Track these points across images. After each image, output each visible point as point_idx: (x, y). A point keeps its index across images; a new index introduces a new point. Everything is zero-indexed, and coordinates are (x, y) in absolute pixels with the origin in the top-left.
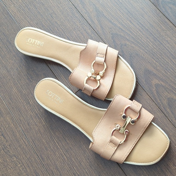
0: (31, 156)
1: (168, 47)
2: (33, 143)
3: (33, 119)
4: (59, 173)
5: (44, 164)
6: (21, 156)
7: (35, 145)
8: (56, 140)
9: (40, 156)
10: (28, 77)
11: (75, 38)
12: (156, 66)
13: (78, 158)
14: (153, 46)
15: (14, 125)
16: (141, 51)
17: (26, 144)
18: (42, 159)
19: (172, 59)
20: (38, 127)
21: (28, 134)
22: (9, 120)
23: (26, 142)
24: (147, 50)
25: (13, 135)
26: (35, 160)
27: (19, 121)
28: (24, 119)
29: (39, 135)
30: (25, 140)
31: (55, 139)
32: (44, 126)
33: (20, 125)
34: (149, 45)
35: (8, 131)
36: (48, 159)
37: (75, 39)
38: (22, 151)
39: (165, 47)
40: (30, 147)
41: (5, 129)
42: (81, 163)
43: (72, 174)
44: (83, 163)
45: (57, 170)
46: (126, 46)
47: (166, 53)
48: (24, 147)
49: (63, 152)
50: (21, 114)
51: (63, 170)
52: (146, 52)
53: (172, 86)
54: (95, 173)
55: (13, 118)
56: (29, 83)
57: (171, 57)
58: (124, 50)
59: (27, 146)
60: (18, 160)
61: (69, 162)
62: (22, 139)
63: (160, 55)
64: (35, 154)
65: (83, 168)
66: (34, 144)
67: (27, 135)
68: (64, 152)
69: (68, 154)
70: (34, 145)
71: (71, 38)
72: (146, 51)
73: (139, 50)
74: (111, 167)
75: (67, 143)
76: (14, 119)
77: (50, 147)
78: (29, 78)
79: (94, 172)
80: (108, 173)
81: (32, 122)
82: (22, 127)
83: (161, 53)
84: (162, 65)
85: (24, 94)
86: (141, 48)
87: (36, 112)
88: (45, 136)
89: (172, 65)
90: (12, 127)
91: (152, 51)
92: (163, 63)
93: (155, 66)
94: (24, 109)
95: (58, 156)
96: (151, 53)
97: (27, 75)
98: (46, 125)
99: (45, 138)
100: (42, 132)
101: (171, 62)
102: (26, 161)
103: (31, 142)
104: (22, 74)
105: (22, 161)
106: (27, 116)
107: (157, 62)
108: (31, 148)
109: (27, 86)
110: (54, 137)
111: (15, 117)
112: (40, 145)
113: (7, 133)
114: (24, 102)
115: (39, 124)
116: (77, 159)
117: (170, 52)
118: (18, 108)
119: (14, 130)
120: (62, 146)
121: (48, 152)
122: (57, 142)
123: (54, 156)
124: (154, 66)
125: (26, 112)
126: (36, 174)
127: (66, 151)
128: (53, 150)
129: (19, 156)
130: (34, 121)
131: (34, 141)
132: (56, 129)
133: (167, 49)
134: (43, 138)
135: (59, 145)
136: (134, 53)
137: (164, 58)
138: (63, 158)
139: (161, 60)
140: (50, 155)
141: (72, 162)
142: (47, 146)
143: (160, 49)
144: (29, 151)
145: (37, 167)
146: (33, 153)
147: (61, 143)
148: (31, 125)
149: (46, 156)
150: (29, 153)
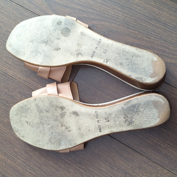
1: (140, 10)
2: (40, 170)
7: (44, 171)
10: (2, 103)
12: (136, 35)
14: (124, 16)
15: (11, 160)
16: (113, 25)
17: (33, 174)
19: (149, 21)
21: (30, 163)
22: (3, 157)
24: (119, 22)
25: (15, 171)
27: (15, 153)
28: (19, 149)
30: (31, 171)
33: (18, 157)
34: (119, 16)
35: (7, 169)
39: (137, 12)
40: (38, 176)
41: (3, 169)
42: (101, 169)
44: (102, 168)
46: (94, 26)
47: (141, 17)
49: (77, 166)
50: (13, 145)
52: (119, 25)
53: (162, 50)
54: (120, 173)
55: (7, 153)
56: (7, 109)
57: (147, 20)
61: (88, 173)
62: (27, 171)
63: (135, 22)
65: (105, 173)
66: (42, 170)
68: (78, 165)
69: (83, 165)
70: (42, 172)
72: (119, 23)
73: (110, 25)
74: (133, 160)
76: (8, 154)
77: (60, 166)
78: (4, 104)
79: (118, 173)
80: (134, 167)
82: (20, 159)
83: (135, 20)
84: (142, 32)
85: (7, 122)
86: (112, 22)
88: (50, 157)
89: (152, 27)
90: (10, 163)
91: (125, 21)
92: (141, 30)
93: (134, 35)
94: (15, 139)
95: (73, 172)
96: (124, 24)
99: (51, 160)
101: (149, 25)
103: (38, 170)
106: (21, 145)
107: (134, 30)
109: (6, 113)
111: (8, 151)
112: (48, 170)
113: (7, 172)
116: (95, 166)
117: (144, 15)
118: (7, 140)
119: (13, 165)
120: (73, 159)
121: (61, 173)
122: (66, 159)
123: (69, 174)
124: (133, 36)
127: (80, 163)
128: (65, 168)
131: (40, 168)
133: (140, 13)
134: (49, 161)
135: (69, 160)
136: (106, 30)
137: (140, 24)
138: (79, 171)
139: (138, 26)
140: (64, 174)
141: (91, 172)
142: (57, 167)
143: (132, 15)
147: (71, 158)
148: (30, 152)
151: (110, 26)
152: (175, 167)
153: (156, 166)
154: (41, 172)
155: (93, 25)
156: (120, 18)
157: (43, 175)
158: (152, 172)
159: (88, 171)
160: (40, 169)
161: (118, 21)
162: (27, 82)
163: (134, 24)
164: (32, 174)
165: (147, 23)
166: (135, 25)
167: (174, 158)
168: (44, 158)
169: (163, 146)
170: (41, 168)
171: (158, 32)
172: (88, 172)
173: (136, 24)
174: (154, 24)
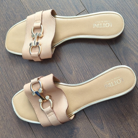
0: (3, 84)
1: (130, 4)
2: (5, 72)
5: (13, 91)
7: (7, 75)
8: (26, 73)
9: (11, 84)
10: (6, 16)
14: (117, 2)
16: (107, 4)
18: (12, 86)
19: (131, 14)
21: (2, 65)
26: (6, 87)
29: (12, 67)
31: (25, 71)
36: (17, 87)
39: (127, 4)
40: (2, 76)
47: (128, 9)
52: (111, 6)
53: (129, 38)
56: (7, 22)
57: (131, 13)
58: (92, 2)
63: (122, 10)
64: (6, 82)
66: (7, 73)
67: (1, 65)
70: (6, 74)
73: (105, 4)
75: (35, 75)
77: (20, 77)
78: (7, 17)
86: (107, 2)
88: (17, 68)
89: (131, 19)
91: (116, 6)
96: (114, 8)
97: (5, 15)
99: (16, 70)
101: (130, 17)
103: (4, 72)
104: (2, 13)
106: (2, 50)
108: (4, 77)
109: (5, 24)
110: (24, 70)
112: (11, 75)
114: (2, 37)
117: (130, 9)
120: (31, 77)
121: (18, 82)
122: (26, 74)
125: (2, 46)
126: (6, 98)
128: (22, 80)
131: (6, 71)
132: (26, 63)
133: (128, 6)
134: (15, 70)
135: (28, 77)
136: (100, 5)
137: (125, 13)
140: (19, 84)
142: (17, 77)
143: (122, 5)
144: (1, 79)
145: (7, 93)
146: (5, 81)
147: (30, 75)
148: (6, 57)
149: (15, 85)
150: (1, 81)
152: (93, 118)
154: (6, 75)
156: (114, 3)
157: (6, 77)
160: (6, 72)
161: (111, 4)
162: (30, 11)
165: (129, 15)
166: (121, 12)
167: (96, 112)
170: (7, 72)
171: (133, 25)
173: (122, 11)
174: (133, 18)
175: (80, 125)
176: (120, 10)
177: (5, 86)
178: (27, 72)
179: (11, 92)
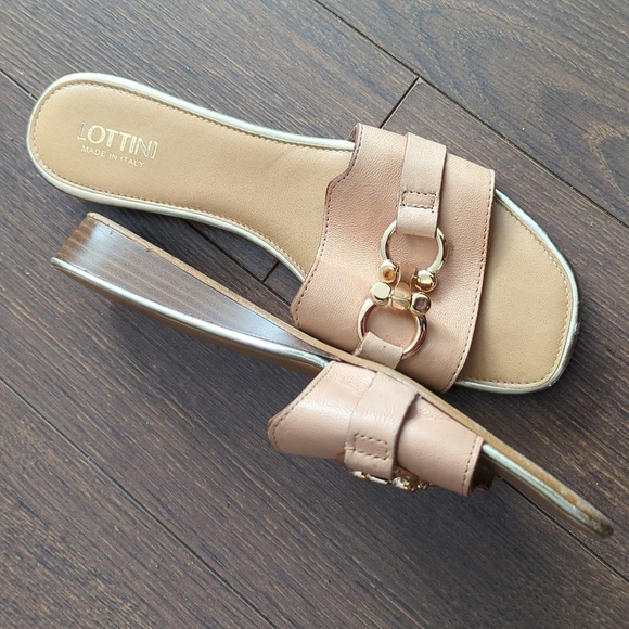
0: (166, 559)
2: (157, 504)
3: (129, 408)
4: (299, 599)
5: (227, 577)
6: (121, 571)
7: (169, 511)
8: (250, 471)
9: (204, 547)
11: (216, 32)
12: (587, 65)
13: (361, 520)
15: (55, 451)
16: (509, 18)
17: (129, 516)
18: (213, 557)
20: (159, 436)
21: (126, 474)
22: (30, 438)
23: (127, 509)
24: (534, 11)
25: (67, 494)
26: (185, 572)
27: (75, 430)
28: (94, 420)
29: (175, 467)
30: (122, 501)
31: (244, 467)
32: (184, 427)
33: (84, 447)
35: (39, 483)
36: (238, 551)
37: (215, 36)
38: (120, 548)
40: (148, 524)
41: (23, 480)
42: (380, 536)
43: (353, 586)
44: (384, 532)
45: (288, 586)
46: (438, 13)
48: (127, 529)
49: (292, 509)
50: (74, 401)
51: (309, 579)
52: (531, 20)
54: (444, 560)
55: (47, 427)
58: (436, 31)
59: (135, 522)
60: (113, 586)
61: (328, 543)
62: (109, 500)
63: (592, 19)
64: (178, 546)
65: (392, 552)
66: (164, 506)
67: (125, 478)
68: (299, 509)
69: (315, 511)
70: (164, 511)
71: (198, 34)
72: (530, 15)
73: (498, 18)
75: (299, 470)
76: (51, 431)
77: (232, 501)
79: (437, 558)
81: (129, 424)
82: (92, 455)
83: (594, 9)
84: (612, 58)
85: (63, 315)
86: (504, 7)
87: (133, 377)
88: (201, 465)
90: (53, 464)
91: (555, 9)
92: (611, 49)
93: (582, 67)
94: (82, 378)
95: (275, 532)
96: (552, 19)
97: (52, 237)
98: (192, 420)
99: (201, 473)
100: (182, 451)
102: (149, 586)
103: (150, 503)
104: (30, 237)
105: (131, 590)
106: (101, 405)
107: (585, 48)
108: (155, 525)
110: (238, 461)
111: (52, 420)
112: (188, 507)
113: (38, 493)
114: (74, 349)
115: (163, 422)
116: (357, 522)
118: (55, 379)
119: (64, 473)
120: (283, 485)
121: (232, 526)
122: (257, 477)
123: (258, 533)
124: (578, 70)
125: (92, 388)
126: (204, 624)
127: (305, 503)
128: (249, 511)
129: (116, 571)
130: (136, 415)
131: (159, 496)
132: (237, 428)
134: (195, 476)
135: (267, 486)
136: (480, 34)
137: (610, 28)
138: (299, 532)
139: (601, 35)
140: (243, 534)
141: (339, 541)
142: (219, 504)
144: (149, 543)
145: (202, 593)
146: (171, 545)
147: (274, 477)
148: (130, 433)
149: (225, 545)
150: (153, 550)
151: (495, 21)
153: (582, 556)
154: (160, 513)
155: (434, 6)
158: (564, 576)
159: (329, 537)
160: (159, 500)
161: (530, 7)
163: (587, 26)
164: (126, 513)
166: (590, 29)
168: (178, 465)
169: (620, 489)
170: (163, 499)
172: (331, 541)
173: (593, 26)
175: (602, 623)
176: (583, 23)
177: (181, 569)
178: (252, 465)
179: (218, 585)
